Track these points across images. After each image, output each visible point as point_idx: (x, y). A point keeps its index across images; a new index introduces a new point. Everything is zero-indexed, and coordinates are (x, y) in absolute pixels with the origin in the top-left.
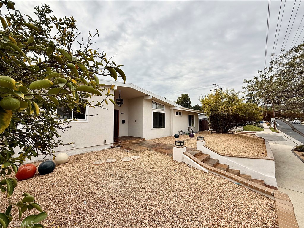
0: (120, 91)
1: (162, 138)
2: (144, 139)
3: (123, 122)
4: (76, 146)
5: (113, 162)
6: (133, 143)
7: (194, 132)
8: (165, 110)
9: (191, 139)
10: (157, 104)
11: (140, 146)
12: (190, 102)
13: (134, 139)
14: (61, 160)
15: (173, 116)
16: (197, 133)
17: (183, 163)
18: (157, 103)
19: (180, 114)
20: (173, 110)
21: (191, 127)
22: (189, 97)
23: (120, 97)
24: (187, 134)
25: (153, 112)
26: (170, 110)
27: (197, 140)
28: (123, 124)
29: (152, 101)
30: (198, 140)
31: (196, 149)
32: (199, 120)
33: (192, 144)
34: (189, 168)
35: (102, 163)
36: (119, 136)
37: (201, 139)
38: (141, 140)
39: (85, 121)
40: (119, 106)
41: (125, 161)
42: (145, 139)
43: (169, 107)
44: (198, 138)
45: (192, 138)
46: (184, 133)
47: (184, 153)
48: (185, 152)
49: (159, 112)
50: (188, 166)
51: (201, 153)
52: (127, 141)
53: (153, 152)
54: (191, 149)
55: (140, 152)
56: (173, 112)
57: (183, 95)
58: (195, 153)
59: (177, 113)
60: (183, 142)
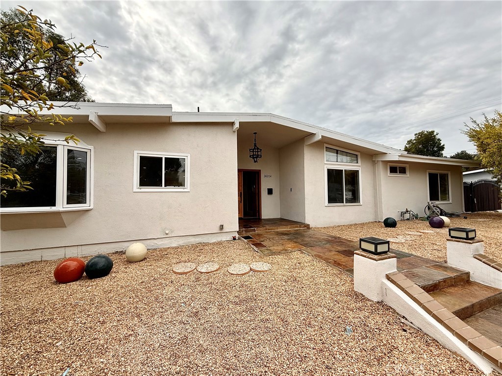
0: (255, 133)
1: (351, 225)
2: (308, 227)
3: (270, 192)
4: (172, 232)
5: (209, 273)
6: (279, 234)
7: (446, 215)
8: (359, 164)
9: (431, 231)
10: (337, 153)
11: (288, 239)
12: (442, 148)
13: (285, 225)
14: (132, 255)
15: (382, 176)
16: (458, 216)
17: (382, 306)
18: (337, 151)
19: (403, 171)
20: (381, 163)
21: (437, 202)
22: (438, 137)
23: (255, 145)
24: (422, 219)
25: (328, 169)
26: (374, 163)
27: (449, 238)
28: (270, 196)
29: (326, 145)
30: (452, 237)
31: (446, 262)
32: (465, 183)
33: (436, 247)
34: (405, 331)
35: (189, 270)
36: (262, 218)
37: (464, 235)
38: (300, 227)
39: (185, 190)
40: (255, 162)
41: (232, 272)
42: (309, 225)
43: (371, 156)
44: (453, 233)
45: (438, 230)
46: (416, 217)
47: (388, 277)
48: (394, 274)
49: (344, 169)
50: (403, 320)
51: (463, 280)
52: (268, 227)
53: (310, 258)
54: (427, 261)
55: (279, 253)
56: (380, 167)
57: (422, 134)
58: (438, 276)
59: (393, 170)
60: (388, 242)
